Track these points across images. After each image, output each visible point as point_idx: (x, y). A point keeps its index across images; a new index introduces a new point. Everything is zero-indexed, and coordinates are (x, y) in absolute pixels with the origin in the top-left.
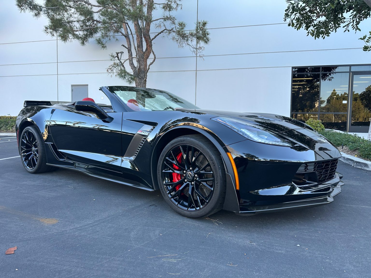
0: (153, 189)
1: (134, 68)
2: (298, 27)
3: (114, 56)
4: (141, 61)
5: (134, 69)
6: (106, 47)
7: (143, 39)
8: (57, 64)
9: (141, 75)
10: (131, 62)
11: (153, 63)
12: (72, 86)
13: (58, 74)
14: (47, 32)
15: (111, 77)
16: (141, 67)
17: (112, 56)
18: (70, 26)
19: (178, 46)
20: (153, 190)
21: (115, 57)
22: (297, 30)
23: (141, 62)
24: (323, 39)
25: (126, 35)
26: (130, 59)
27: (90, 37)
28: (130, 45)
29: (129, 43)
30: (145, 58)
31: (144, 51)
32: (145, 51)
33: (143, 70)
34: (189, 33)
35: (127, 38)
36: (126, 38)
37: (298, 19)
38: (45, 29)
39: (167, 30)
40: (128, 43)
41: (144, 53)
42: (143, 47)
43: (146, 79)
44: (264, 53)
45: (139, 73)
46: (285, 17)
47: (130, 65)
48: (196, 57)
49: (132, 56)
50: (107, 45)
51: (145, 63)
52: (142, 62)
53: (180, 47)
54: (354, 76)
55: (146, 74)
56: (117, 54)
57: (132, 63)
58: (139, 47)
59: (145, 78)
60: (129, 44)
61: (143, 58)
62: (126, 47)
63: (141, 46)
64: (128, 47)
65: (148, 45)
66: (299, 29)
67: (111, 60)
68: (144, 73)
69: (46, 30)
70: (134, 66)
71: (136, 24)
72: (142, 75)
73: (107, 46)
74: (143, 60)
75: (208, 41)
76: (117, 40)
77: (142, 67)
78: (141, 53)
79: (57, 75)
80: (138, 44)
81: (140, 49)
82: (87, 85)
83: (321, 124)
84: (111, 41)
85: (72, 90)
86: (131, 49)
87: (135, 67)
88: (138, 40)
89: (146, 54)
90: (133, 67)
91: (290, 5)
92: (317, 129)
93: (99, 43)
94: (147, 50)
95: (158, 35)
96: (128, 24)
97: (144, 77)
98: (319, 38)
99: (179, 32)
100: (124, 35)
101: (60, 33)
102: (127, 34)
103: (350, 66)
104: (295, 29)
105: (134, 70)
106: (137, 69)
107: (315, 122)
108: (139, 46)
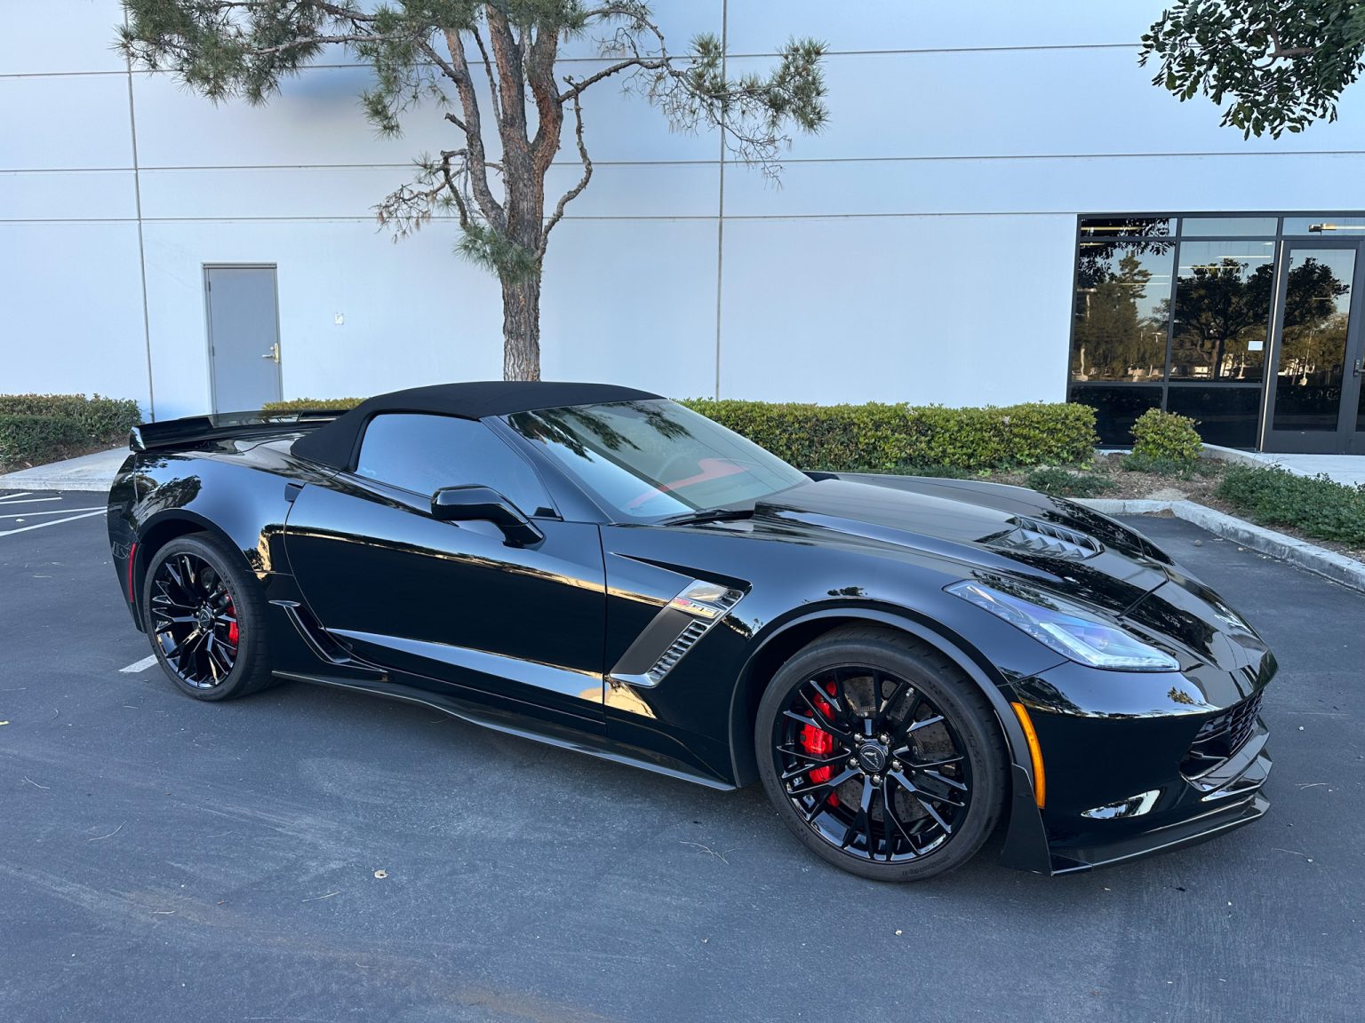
0: (732, 782)
1: (493, 208)
2: (1185, 88)
3: (432, 166)
4: (523, 180)
5: (492, 214)
6: (397, 126)
7: (528, 90)
8: (137, 174)
9: (523, 236)
10: (482, 184)
11: (577, 192)
12: (207, 268)
13: (139, 219)
14: (133, 55)
15: (395, 242)
16: (521, 207)
17: (425, 166)
18: (209, 24)
19: (669, 123)
20: (733, 788)
21: (438, 170)
22: (1182, 100)
23: (521, 185)
24: (1275, 139)
25: (461, 71)
26: (478, 173)
27: (282, 67)
28: (475, 113)
29: (471, 108)
30: (536, 168)
31: (531, 139)
32: (536, 140)
33: (527, 217)
34: (741, 85)
35: (462, 85)
36: (458, 86)
37: (1187, 57)
38: (124, 40)
39: (641, 64)
40: (466, 109)
41: (534, 148)
42: (526, 123)
43: (543, 252)
44: (978, 160)
45: (514, 230)
46: (1145, 49)
47: (478, 196)
48: (719, 164)
49: (484, 158)
50: (400, 119)
51: (536, 190)
52: (525, 185)
53: (675, 129)
54: (1293, 251)
55: (546, 237)
56: (446, 160)
57: (484, 189)
58: (512, 125)
59: (539, 252)
60: (472, 112)
61: (529, 170)
62: (460, 125)
63: (522, 120)
64: (468, 122)
65: (549, 118)
66: (1190, 98)
67: (420, 182)
68: (533, 228)
69: (124, 46)
70: (493, 202)
71: (499, 31)
72: (525, 240)
73: (400, 124)
74: (530, 180)
75: (820, 119)
76: (444, 99)
77: (524, 205)
78: (520, 148)
79: (138, 222)
80: (509, 112)
81: (514, 133)
82: (273, 267)
83: (1191, 430)
84: (419, 102)
85: (208, 287)
86: (479, 131)
87: (499, 207)
88: (509, 97)
89: (540, 155)
90: (489, 205)
91: (1180, 10)
92: (1179, 448)
93: (376, 113)
94: (542, 134)
95: (596, 81)
96: (479, 32)
97: (533, 247)
98: (1259, 134)
99: (701, 76)
100: (450, 75)
101: (179, 56)
102: (463, 68)
103: (1281, 216)
104: (1174, 95)
105: (495, 218)
106: (506, 213)
107: (1172, 424)
108: (513, 118)
